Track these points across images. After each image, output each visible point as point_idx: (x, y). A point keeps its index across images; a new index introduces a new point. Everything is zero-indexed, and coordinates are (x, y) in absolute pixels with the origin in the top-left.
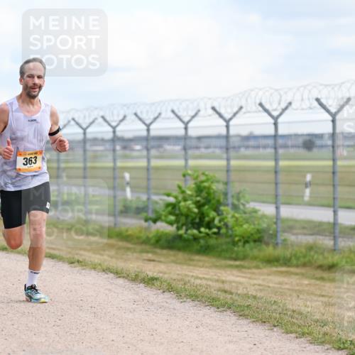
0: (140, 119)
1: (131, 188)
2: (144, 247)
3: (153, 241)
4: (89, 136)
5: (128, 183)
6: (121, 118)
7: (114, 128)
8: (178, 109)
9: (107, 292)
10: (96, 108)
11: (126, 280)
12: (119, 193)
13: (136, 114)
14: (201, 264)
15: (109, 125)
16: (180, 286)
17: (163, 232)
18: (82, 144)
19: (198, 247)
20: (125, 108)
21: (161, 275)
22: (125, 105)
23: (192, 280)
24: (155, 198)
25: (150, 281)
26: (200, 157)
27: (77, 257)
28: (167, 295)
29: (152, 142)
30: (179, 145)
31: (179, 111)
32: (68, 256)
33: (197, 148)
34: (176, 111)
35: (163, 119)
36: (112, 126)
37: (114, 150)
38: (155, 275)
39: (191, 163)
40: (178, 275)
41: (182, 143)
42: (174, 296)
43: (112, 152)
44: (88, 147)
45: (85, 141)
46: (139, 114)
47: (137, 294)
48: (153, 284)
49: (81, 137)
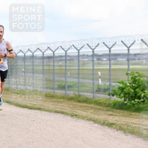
0: (106, 45)
1: (101, 79)
2: (108, 108)
3: (112, 105)
4: (81, 54)
5: (100, 77)
6: (96, 45)
7: (93, 50)
8: (125, 40)
9: (89, 130)
10: (84, 40)
11: (99, 125)
12: (95, 82)
13: (104, 43)
14: (136, 117)
15: (91, 48)
16: (125, 127)
17: (117, 101)
18: (77, 58)
19: (135, 109)
20: (99, 40)
21: (116, 122)
22: (99, 39)
23: (131, 124)
24: (113, 84)
25: (110, 125)
26: (136, 64)
27: (75, 113)
28: (119, 132)
29: (112, 57)
30: (125, 58)
31: (125, 42)
32: (70, 113)
33: (134, 59)
34: (124, 41)
35: (117, 45)
36: (92, 49)
37: (93, 61)
38: (113, 122)
39: (131, 67)
40: (124, 122)
41: (127, 57)
42: (122, 132)
43: (92, 62)
44: (80, 59)
45: (79, 56)
46: (105, 43)
47: (104, 131)
48: (112, 126)
49: (77, 54)
